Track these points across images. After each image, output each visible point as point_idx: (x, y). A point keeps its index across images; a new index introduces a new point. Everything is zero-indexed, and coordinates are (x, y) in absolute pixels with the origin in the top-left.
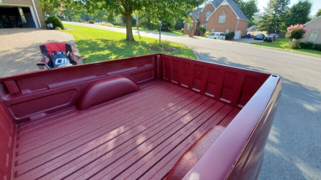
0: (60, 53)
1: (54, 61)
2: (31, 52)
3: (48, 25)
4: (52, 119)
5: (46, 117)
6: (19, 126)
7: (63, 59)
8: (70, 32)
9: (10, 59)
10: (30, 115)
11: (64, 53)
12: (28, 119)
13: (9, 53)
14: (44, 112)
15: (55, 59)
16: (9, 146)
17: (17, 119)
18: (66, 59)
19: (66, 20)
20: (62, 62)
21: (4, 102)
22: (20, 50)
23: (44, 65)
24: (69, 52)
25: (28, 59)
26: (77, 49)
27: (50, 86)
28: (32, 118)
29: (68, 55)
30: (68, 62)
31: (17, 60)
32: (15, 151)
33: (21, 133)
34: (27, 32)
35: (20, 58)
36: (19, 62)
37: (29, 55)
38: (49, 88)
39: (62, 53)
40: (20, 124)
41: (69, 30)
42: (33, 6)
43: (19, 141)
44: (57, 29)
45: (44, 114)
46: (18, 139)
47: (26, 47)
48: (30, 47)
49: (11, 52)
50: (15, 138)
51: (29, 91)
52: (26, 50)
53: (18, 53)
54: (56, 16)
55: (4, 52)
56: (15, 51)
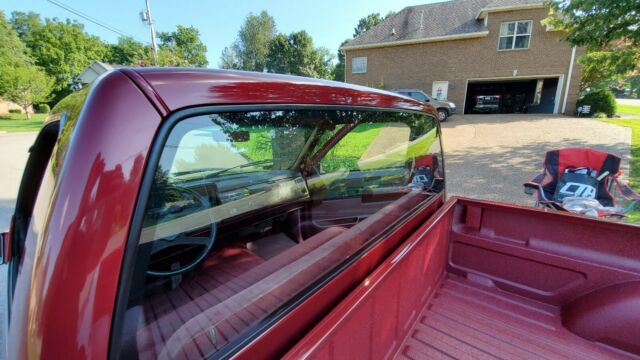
0: (585, 172)
1: (560, 184)
2: (522, 156)
3: (580, 109)
4: (498, 302)
5: (492, 292)
6: (448, 277)
7: (582, 186)
8: (627, 123)
9: (486, 161)
10: (471, 270)
11: (594, 174)
12: (464, 275)
13: (488, 152)
14: (493, 280)
15: (565, 183)
16: (423, 299)
17: (451, 264)
18: (590, 188)
19: (629, 97)
20: (578, 192)
21: (451, 232)
22: (505, 150)
23: (536, 187)
24: (607, 173)
25: (511, 168)
26: (628, 166)
27: (534, 242)
28: (469, 276)
29: (600, 178)
30: (594, 194)
31: (493, 166)
32: (424, 311)
33: (444, 290)
34: (532, 120)
35: (500, 162)
36: (495, 170)
37: (516, 161)
38: (527, 244)
39: (589, 173)
40: (451, 274)
41: (628, 118)
42: (567, 74)
43: (436, 300)
44: (597, 117)
45: (490, 283)
46: (436, 296)
47: (519, 146)
48: (525, 148)
49: (492, 150)
50: (434, 291)
51: (492, 234)
52: (514, 152)
53: (501, 156)
54: (607, 88)
55: (484, 149)
56: (498, 150)
